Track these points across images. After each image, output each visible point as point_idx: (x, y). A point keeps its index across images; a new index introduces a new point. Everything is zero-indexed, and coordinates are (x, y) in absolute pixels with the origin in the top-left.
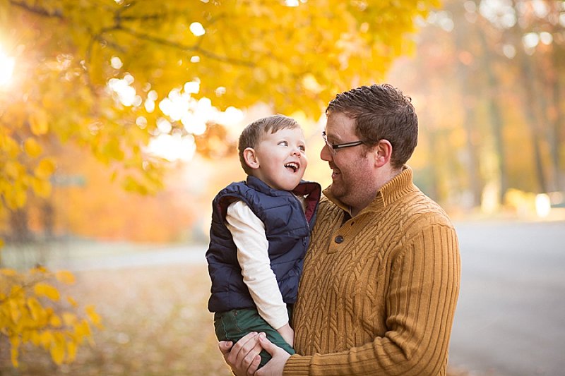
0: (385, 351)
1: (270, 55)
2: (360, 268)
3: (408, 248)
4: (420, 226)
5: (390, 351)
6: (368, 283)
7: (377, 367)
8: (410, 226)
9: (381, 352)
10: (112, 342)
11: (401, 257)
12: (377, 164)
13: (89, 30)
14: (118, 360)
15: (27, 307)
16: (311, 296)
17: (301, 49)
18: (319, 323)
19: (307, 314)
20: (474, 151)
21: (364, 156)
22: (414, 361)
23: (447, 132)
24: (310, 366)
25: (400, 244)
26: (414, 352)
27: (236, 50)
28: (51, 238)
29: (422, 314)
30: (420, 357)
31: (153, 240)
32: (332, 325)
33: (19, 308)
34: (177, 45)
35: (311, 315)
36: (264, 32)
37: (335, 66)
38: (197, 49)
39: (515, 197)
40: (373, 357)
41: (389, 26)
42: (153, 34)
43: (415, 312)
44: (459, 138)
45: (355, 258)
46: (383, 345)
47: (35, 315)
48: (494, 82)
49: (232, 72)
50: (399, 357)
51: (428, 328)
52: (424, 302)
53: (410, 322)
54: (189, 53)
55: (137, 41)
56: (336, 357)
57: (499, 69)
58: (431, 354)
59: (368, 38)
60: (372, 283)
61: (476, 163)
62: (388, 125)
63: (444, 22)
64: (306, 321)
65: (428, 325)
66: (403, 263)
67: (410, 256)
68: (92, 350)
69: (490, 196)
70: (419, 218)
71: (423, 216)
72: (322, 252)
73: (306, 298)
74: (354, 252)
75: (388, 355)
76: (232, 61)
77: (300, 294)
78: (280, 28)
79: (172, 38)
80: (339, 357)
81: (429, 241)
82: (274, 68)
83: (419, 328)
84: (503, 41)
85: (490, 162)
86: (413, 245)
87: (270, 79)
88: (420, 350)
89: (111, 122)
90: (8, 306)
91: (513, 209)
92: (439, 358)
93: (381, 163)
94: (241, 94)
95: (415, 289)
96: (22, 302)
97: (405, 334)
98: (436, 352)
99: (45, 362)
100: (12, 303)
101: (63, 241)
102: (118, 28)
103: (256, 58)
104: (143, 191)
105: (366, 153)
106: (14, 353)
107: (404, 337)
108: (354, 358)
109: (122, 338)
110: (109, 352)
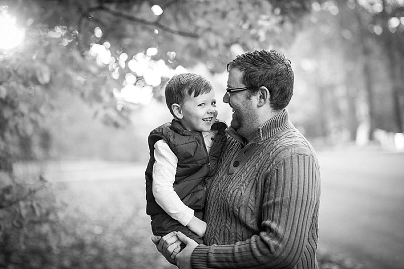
0: (257, 245)
1: (209, 30)
2: (245, 187)
3: (273, 172)
4: (283, 156)
5: (260, 246)
6: (250, 198)
7: (251, 257)
8: (276, 156)
9: (254, 246)
10: (90, 232)
11: (269, 178)
12: (259, 105)
13: (80, 9)
14: (94, 245)
15: (32, 207)
16: (215, 204)
17: (232, 25)
18: (219, 224)
19: (213, 217)
20: (352, 101)
21: (249, 98)
22: (277, 254)
23: (332, 87)
24: (207, 254)
25: (269, 169)
26: (276, 247)
27: (185, 26)
28: (48, 158)
29: (283, 220)
30: (281, 251)
31: (120, 160)
32: (227, 225)
33: (26, 207)
34: (143, 21)
35: (215, 217)
36: (205, 13)
37: (256, 38)
38: (157, 24)
39: (380, 135)
40: (249, 250)
41: (295, 10)
42: (125, 13)
43: (278, 218)
44: (341, 91)
45: (243, 180)
46: (256, 241)
47: (38, 213)
48: (367, 52)
49: (181, 41)
50: (265, 250)
51: (287, 230)
52: (284, 211)
53: (274, 225)
54: (150, 27)
55: (114, 18)
56: (226, 248)
57: (370, 43)
58: (290, 249)
59: (280, 18)
60: (253, 198)
61: (353, 109)
62: (266, 76)
63: (332, 8)
64: (212, 221)
65: (287, 228)
66: (271, 183)
67: (275, 177)
68: (76, 238)
69: (363, 133)
70: (283, 150)
71: (287, 148)
72: (225, 173)
73: (213, 205)
74: (243, 175)
75: (258, 249)
76: (182, 33)
77: (209, 202)
78: (217, 10)
79: (139, 16)
80: (228, 248)
81: (288, 166)
82: (213, 39)
83: (280, 230)
84: (374, 23)
85: (363, 109)
86: (277, 170)
87: (209, 47)
88: (281, 246)
89: (94, 75)
90: (19, 205)
91: (379, 143)
92: (297, 252)
93: (261, 104)
94: (187, 57)
95: (278, 202)
96: (29, 203)
97: (271, 234)
98: (294, 247)
99: (42, 246)
100: (22, 204)
101: (56, 159)
102: (101, 8)
103: (199, 32)
104: (116, 125)
105: (250, 96)
106: (22, 239)
107: (270, 237)
108: (236, 250)
109: (98, 230)
110: (88, 239)
